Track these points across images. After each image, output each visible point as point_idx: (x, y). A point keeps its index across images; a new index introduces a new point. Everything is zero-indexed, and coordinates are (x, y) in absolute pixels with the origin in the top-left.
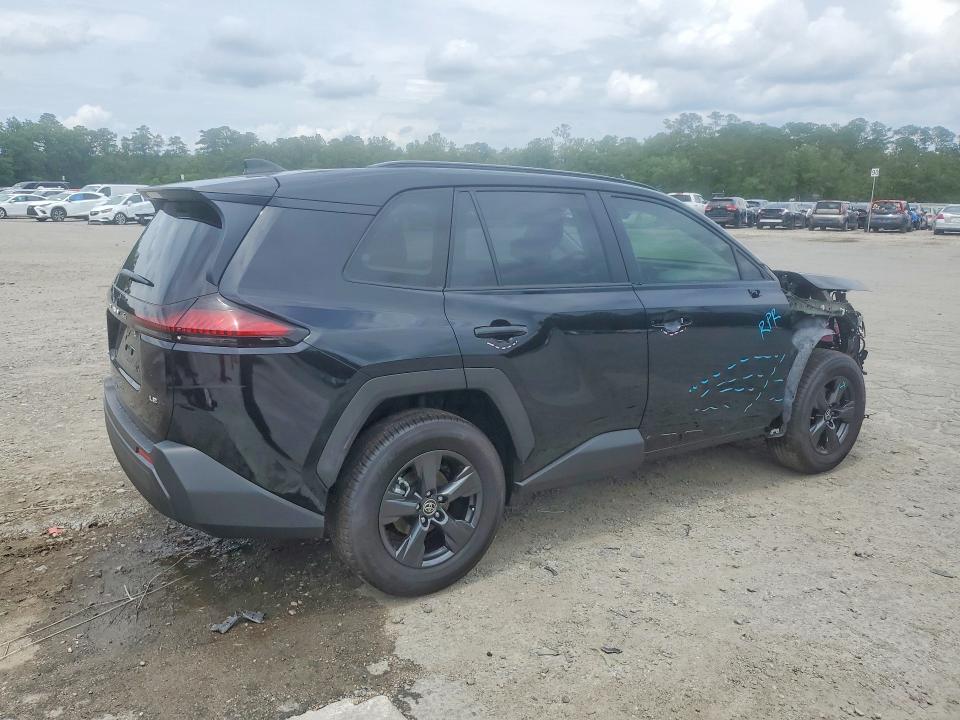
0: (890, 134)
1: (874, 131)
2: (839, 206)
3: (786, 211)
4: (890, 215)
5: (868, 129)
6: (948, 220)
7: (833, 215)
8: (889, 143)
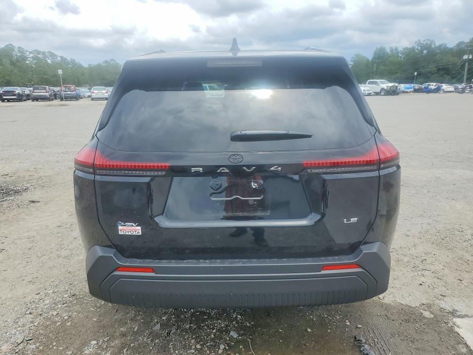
0: (28, 53)
1: (20, 51)
2: (45, 89)
3: (17, 92)
4: (69, 92)
5: (16, 50)
6: (96, 94)
7: (42, 93)
8: (28, 57)
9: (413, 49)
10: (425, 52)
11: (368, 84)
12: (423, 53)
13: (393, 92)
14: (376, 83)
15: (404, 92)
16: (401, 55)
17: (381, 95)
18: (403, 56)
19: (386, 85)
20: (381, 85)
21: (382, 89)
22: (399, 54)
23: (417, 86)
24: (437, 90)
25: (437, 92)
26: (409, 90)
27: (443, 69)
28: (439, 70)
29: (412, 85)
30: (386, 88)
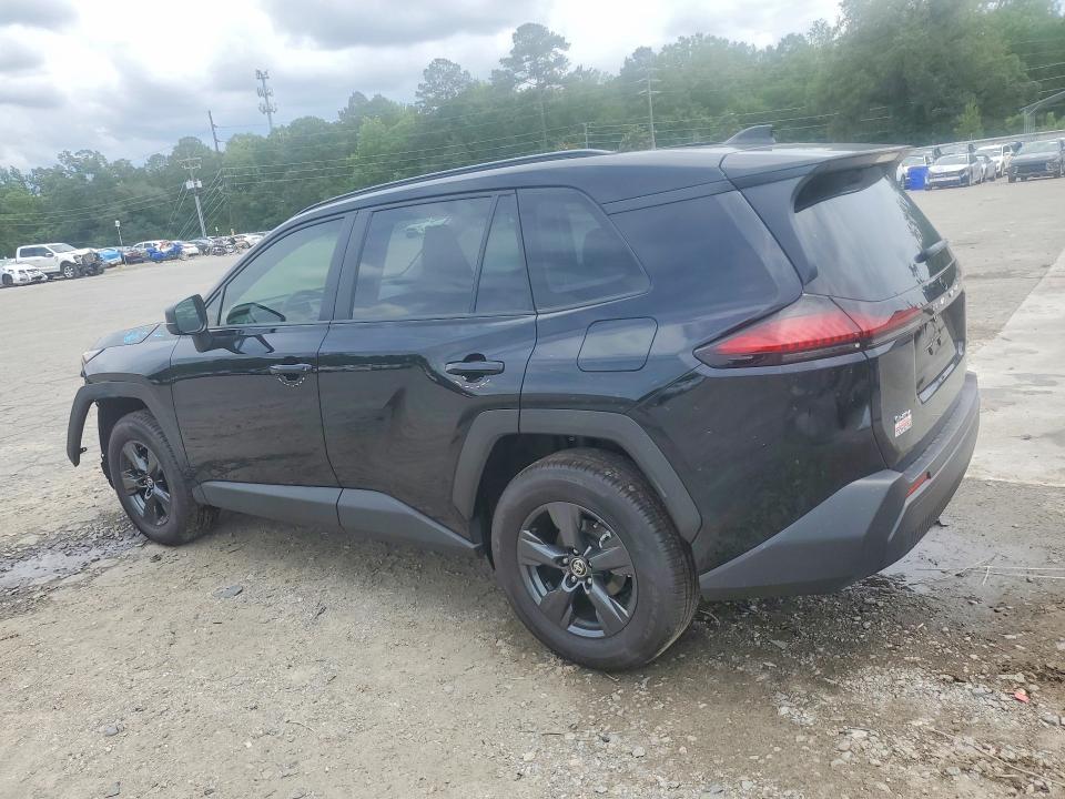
9: (59, 173)
10: (90, 177)
11: (21, 256)
12: (86, 180)
13: (92, 269)
14: (43, 252)
15: (112, 266)
16: (31, 187)
17: (66, 278)
18: (38, 188)
19: (70, 254)
20: (56, 254)
21: (65, 264)
22: (27, 184)
23: (126, 251)
24: (175, 254)
25: (176, 258)
26: (113, 261)
27: (141, 213)
28: (132, 214)
29: (116, 249)
30: (73, 261)
